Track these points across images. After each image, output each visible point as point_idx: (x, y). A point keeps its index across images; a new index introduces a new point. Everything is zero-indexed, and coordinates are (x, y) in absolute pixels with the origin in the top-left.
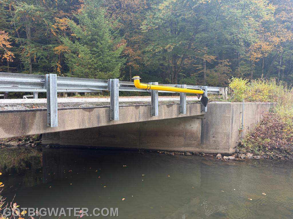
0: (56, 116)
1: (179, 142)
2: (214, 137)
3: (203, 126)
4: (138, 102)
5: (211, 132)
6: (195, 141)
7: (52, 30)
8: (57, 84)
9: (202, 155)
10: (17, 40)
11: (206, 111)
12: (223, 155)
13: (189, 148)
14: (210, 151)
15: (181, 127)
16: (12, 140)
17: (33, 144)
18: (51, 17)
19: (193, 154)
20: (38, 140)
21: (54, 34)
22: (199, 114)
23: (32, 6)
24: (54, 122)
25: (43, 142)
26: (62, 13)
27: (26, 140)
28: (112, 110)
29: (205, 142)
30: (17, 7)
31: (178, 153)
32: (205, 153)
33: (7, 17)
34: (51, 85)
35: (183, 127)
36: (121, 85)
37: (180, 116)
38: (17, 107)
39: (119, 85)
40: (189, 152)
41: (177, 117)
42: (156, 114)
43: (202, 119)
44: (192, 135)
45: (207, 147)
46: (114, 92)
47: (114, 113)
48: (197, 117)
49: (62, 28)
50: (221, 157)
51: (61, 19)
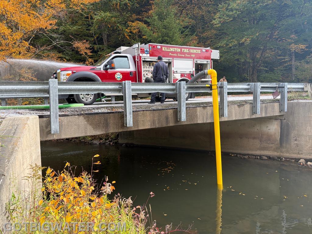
0: (131, 117)
1: (254, 145)
2: (296, 140)
3: (282, 127)
4: (206, 103)
5: (292, 135)
6: (273, 144)
7: (126, 34)
8: (132, 89)
9: (281, 159)
10: (96, 47)
11: (286, 110)
12: (307, 161)
13: (265, 151)
14: (291, 155)
15: (256, 129)
16: (94, 139)
17: (111, 143)
18: (124, 22)
19: (269, 158)
20: (116, 140)
21: (128, 37)
22: (277, 115)
23: (108, 14)
24: (129, 122)
25: (120, 141)
26: (134, 16)
27: (106, 139)
28: (179, 111)
29: (284, 145)
30: (95, 16)
31: (253, 157)
32: (285, 158)
33: (87, 26)
34: (127, 90)
35: (258, 129)
36: (187, 87)
37: (254, 117)
38: (102, 110)
39: (186, 87)
40: (266, 156)
41: (249, 118)
42: (225, 115)
43: (281, 120)
44: (269, 138)
45: (287, 152)
46: (181, 94)
47: (181, 114)
48: (275, 118)
49: (134, 32)
50: (304, 163)
51: (134, 22)
